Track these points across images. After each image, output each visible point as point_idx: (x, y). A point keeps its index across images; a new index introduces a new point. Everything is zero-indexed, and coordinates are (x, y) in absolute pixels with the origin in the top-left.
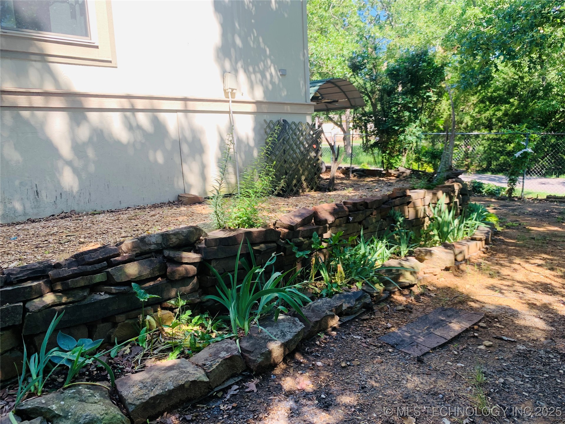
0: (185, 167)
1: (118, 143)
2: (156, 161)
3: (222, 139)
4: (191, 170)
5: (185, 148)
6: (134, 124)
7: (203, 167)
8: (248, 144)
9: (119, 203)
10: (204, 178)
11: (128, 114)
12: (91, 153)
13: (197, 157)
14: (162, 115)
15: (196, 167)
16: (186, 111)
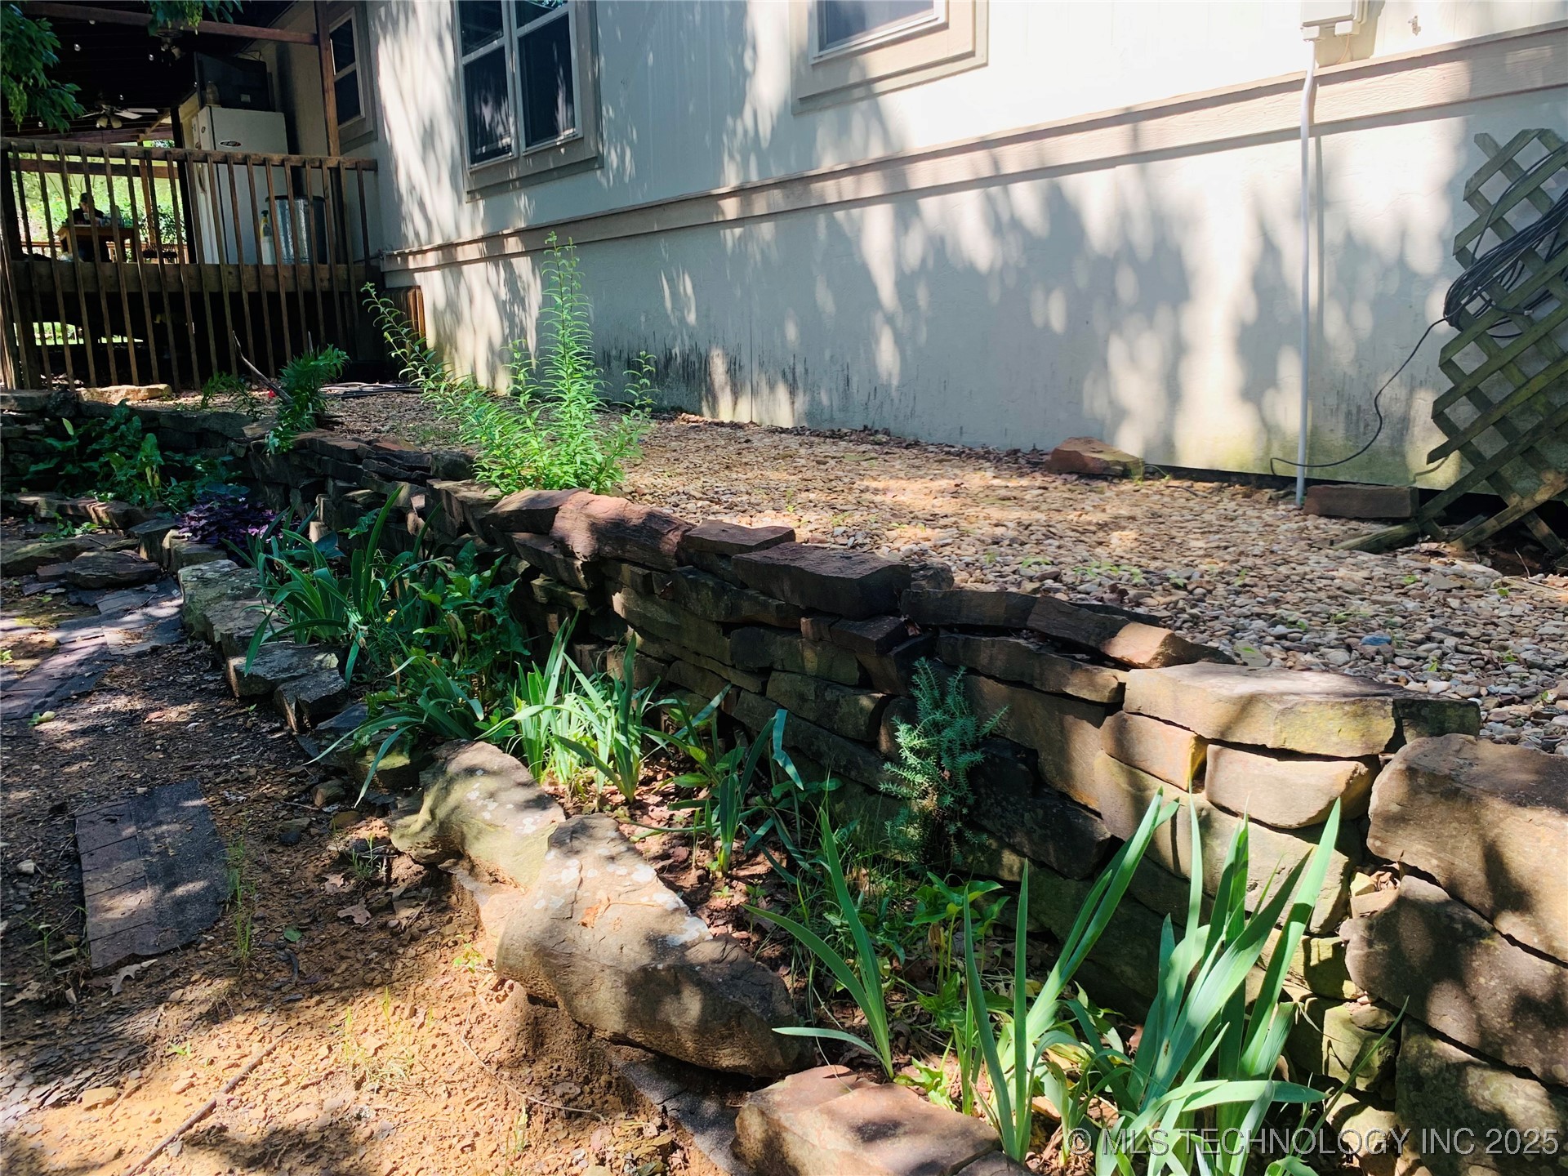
0: (1117, 351)
1: (971, 270)
2: (1047, 326)
3: (1269, 249)
4: (1133, 359)
5: (1127, 285)
6: (1005, 217)
7: (1178, 351)
8: (1401, 262)
9: (958, 432)
10: (1173, 391)
11: (994, 190)
12: (922, 296)
13: (1163, 315)
14: (1071, 182)
15: (1151, 348)
16: (1140, 157)
